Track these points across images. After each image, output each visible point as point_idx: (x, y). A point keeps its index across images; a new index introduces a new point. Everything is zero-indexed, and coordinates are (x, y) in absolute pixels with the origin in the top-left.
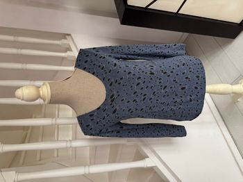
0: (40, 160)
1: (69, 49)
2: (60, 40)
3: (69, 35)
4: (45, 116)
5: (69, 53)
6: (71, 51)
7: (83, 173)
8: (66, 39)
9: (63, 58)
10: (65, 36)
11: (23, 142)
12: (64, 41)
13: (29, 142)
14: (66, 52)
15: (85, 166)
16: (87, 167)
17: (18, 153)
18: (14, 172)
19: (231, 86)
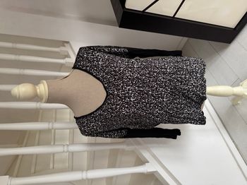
1: (68, 56)
2: (59, 47)
3: (68, 42)
5: (67, 60)
6: (70, 57)
7: (81, 178)
8: (64, 46)
10: (63, 43)
12: (63, 49)
15: (83, 171)
16: (85, 172)
19: (230, 88)
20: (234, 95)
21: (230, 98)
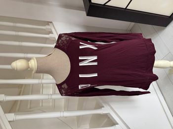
0: (30, 108)
1: (51, 32)
2: (45, 26)
3: (51, 22)
4: (34, 78)
5: (51, 35)
6: (52, 33)
8: (49, 25)
9: (47, 39)
10: (48, 23)
11: (19, 95)
12: (47, 27)
13: (23, 95)
14: (49, 34)
17: (16, 102)
18: (13, 114)
19: (168, 62)
20: (170, 67)
21: (168, 69)
